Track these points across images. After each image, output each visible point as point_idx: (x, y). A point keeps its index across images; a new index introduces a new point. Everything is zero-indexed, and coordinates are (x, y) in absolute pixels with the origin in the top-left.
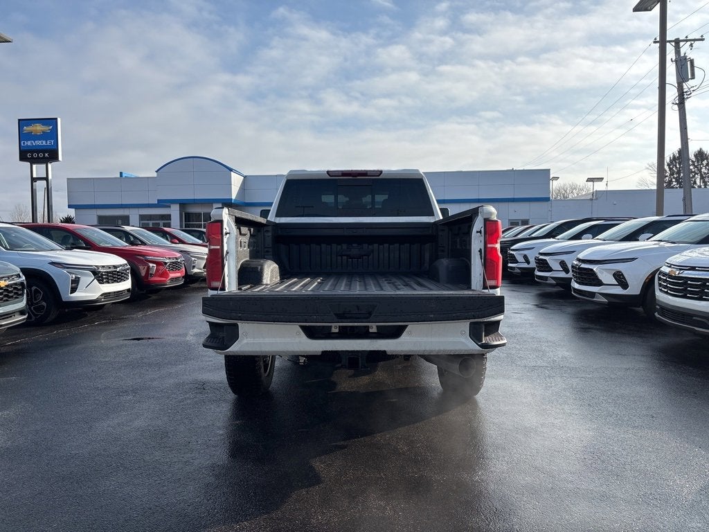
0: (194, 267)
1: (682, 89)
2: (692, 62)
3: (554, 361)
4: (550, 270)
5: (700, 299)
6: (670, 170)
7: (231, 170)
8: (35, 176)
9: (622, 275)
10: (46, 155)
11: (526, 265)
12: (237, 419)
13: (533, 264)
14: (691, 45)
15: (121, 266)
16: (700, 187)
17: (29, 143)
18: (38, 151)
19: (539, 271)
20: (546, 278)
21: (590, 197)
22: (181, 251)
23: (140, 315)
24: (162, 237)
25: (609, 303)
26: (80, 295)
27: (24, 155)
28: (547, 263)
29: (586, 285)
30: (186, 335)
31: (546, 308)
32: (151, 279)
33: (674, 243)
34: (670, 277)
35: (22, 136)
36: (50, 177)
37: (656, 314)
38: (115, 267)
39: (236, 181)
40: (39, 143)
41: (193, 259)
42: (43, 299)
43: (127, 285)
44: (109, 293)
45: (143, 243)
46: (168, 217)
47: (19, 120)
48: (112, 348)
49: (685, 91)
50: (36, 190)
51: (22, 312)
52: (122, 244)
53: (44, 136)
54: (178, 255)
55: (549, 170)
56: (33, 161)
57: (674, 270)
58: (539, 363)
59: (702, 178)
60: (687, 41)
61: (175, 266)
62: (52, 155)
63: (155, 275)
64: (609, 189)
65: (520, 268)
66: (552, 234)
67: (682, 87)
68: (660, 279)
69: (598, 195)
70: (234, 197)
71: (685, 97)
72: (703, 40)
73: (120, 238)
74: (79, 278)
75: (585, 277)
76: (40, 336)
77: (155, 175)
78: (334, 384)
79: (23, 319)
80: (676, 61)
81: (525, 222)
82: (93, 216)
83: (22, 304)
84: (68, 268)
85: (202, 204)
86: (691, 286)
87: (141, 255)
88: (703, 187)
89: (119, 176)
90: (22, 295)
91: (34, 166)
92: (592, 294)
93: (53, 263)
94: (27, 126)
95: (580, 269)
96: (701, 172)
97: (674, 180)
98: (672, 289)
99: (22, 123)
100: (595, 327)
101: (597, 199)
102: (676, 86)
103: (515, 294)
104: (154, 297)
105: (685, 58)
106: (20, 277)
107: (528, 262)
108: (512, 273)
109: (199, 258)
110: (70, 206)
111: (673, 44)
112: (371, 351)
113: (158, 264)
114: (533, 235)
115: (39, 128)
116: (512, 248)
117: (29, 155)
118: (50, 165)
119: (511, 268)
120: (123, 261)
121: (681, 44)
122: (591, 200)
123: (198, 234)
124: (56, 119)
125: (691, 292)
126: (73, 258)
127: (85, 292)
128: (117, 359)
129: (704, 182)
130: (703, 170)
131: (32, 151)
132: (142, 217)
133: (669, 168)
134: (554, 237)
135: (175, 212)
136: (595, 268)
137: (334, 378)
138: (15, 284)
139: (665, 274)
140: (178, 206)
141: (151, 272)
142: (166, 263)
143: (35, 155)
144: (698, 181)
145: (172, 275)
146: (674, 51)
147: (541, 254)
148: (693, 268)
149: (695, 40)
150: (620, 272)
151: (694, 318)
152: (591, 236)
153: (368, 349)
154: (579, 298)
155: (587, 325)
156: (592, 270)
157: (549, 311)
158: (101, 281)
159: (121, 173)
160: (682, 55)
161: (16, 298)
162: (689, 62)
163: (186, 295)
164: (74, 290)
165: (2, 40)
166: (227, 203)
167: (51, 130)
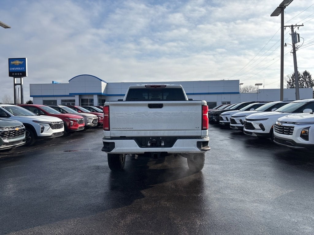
0: (88, 122)
1: (295, 46)
2: (298, 35)
3: (233, 158)
4: (236, 123)
5: (289, 134)
6: (292, 80)
7: (101, 80)
8: (16, 83)
9: (263, 125)
10: (21, 74)
11: (227, 121)
12: (113, 178)
13: (229, 121)
14: (298, 28)
15: (60, 122)
16: (306, 87)
17: (13, 69)
18: (17, 72)
19: (231, 124)
20: (234, 127)
21: (257, 92)
22: (83, 116)
23: (68, 142)
24: (74, 110)
25: (258, 137)
26: (44, 134)
27: (11, 74)
28: (235, 121)
29: (249, 129)
30: (88, 149)
31: (233, 139)
32: (71, 127)
33: (283, 112)
34: (278, 126)
35: (10, 66)
36: (22, 84)
37: (274, 140)
38: (58, 122)
39: (104, 85)
40: (18, 69)
41: (88, 119)
42: (30, 136)
43: (62, 130)
44: (56, 133)
45: (67, 113)
46: (74, 101)
47: (9, 59)
48: (60, 154)
49: (296, 47)
50: (16, 89)
51: (23, 140)
52: (59, 113)
53: (20, 66)
54: (82, 117)
55: (239, 80)
56: (15, 77)
57: (279, 123)
58: (227, 159)
59: (306, 83)
60: (296, 26)
61: (81, 122)
62: (23, 74)
63: (73, 126)
64: (265, 89)
65: (224, 123)
66: (238, 108)
67: (295, 45)
68: (275, 127)
69: (260, 91)
70: (102, 92)
71: (296, 49)
72: (303, 26)
73: (57, 110)
74: (44, 127)
75: (248, 126)
76: (29, 150)
77: (68, 82)
78: (148, 167)
79: (24, 143)
80: (292, 34)
81: (229, 103)
82: (41, 100)
83: (24, 137)
84: (40, 123)
85: (89, 95)
86: (286, 129)
87: (67, 118)
88: (307, 87)
89: (52, 83)
90: (24, 133)
91: (15, 79)
92: (251, 133)
93: (34, 121)
94: (12, 61)
95: (246, 123)
96: (306, 81)
97: (294, 84)
98: (279, 131)
99: (10, 60)
100: (251, 146)
101: (259, 93)
102: (292, 45)
103: (221, 133)
104: (72, 135)
105: (296, 33)
106: (23, 126)
107: (228, 120)
108: (221, 124)
109: (90, 119)
110: (31, 96)
111: (291, 27)
112: (162, 152)
113: (74, 121)
114: (231, 109)
115: (18, 62)
116: (221, 114)
117: (13, 74)
118: (22, 78)
119: (221, 122)
120: (61, 120)
121: (294, 27)
122: (257, 93)
123: (88, 108)
124: (25, 58)
125: (286, 132)
126: (41, 119)
127: (46, 132)
128: (63, 158)
129: (307, 85)
130: (307, 80)
131: (15, 72)
132: (62, 101)
133: (292, 79)
134: (239, 110)
135: (77, 98)
136: (252, 122)
137: (148, 165)
138: (22, 129)
139: (276, 125)
140: (78, 96)
141: (71, 124)
142: (77, 121)
143: (16, 74)
144: (305, 84)
145: (80, 126)
146: (291, 30)
147: (232, 117)
148: (286, 123)
149: (300, 26)
150: (262, 124)
151: (287, 142)
152: (253, 109)
153: (161, 151)
154: (246, 135)
155: (249, 145)
156: (251, 123)
157: (235, 140)
158: (53, 128)
159: (53, 82)
160: (294, 32)
161: (22, 135)
162: (297, 35)
163: (85, 134)
164: (42, 132)
165: (6, 27)
166: (100, 95)
167: (23, 63)
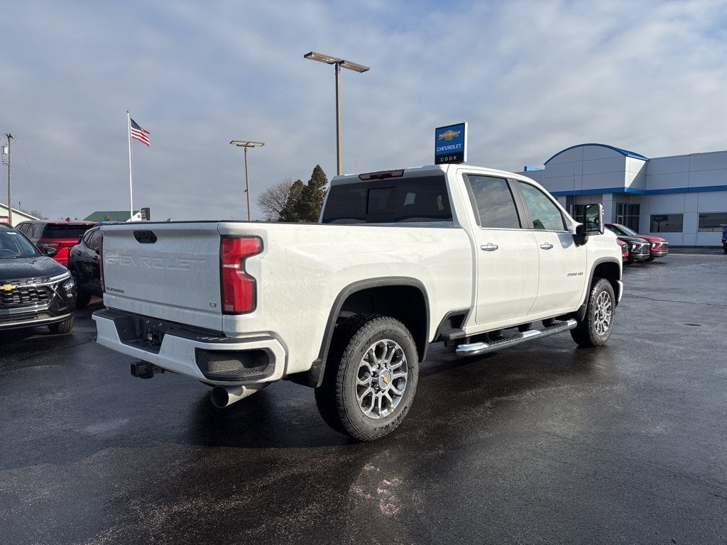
7: (625, 154)
10: (455, 158)
17: (442, 149)
18: (449, 155)
27: (439, 160)
35: (438, 143)
39: (633, 168)
40: (450, 147)
47: (436, 129)
53: (454, 141)
62: (459, 158)
70: (628, 185)
77: (543, 167)
89: (523, 171)
94: (442, 133)
99: (438, 131)
115: (451, 134)
124: (464, 124)
131: (444, 156)
143: (446, 159)
159: (526, 168)
165: (363, 70)
166: (619, 193)
167: (459, 134)
